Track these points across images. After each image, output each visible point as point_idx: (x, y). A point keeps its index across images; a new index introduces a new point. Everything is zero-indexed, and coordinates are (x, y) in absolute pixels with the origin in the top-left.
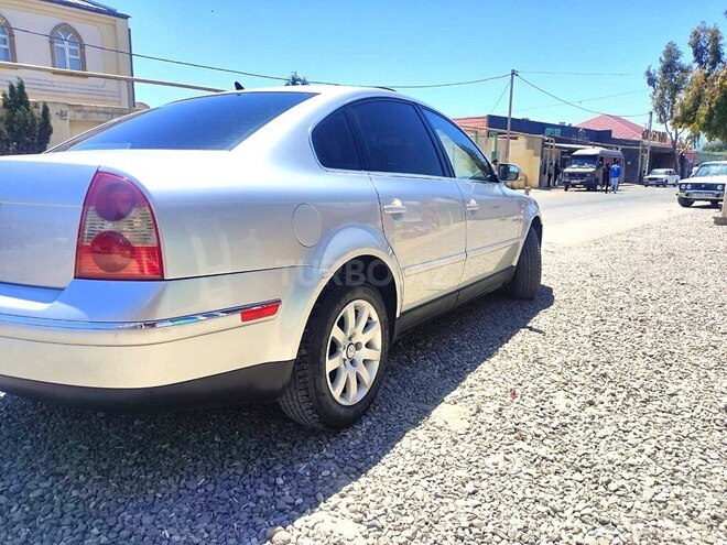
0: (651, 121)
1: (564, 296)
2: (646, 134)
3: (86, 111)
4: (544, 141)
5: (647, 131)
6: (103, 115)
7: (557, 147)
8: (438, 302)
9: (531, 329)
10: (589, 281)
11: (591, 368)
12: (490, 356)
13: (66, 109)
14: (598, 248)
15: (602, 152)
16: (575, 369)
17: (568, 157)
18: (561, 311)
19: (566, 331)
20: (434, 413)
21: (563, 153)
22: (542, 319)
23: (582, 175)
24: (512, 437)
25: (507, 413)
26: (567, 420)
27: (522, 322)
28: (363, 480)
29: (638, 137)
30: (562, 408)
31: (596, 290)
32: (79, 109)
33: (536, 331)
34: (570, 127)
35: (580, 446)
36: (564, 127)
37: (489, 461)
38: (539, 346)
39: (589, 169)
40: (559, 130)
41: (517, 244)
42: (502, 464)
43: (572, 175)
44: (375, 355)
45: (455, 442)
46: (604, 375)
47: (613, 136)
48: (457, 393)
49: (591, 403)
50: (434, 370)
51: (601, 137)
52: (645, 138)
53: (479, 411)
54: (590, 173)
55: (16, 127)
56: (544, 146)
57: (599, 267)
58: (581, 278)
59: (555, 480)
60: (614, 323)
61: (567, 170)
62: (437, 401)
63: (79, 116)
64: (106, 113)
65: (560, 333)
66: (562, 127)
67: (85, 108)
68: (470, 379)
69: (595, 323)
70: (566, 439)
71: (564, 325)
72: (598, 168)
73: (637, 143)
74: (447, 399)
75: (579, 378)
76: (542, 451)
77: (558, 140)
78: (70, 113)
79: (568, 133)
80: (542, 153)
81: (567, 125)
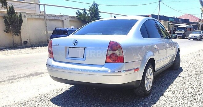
0: (201, 16)
1: (185, 69)
2: (200, 20)
3: (31, 15)
4: (169, 23)
5: (200, 19)
6: (37, 16)
7: (173, 25)
8: (161, 69)
9: (180, 76)
10: (191, 65)
11: (197, 85)
12: (173, 82)
13: (26, 14)
14: (190, 56)
15: (187, 27)
16: (193, 85)
17: (176, 28)
18: (186, 72)
19: (188, 77)
20: (164, 93)
21: (175, 27)
22: (181, 74)
23: (181, 34)
24: (184, 97)
25: (181, 93)
26: (194, 94)
27: (177, 75)
28: (155, 104)
29: (197, 21)
30: (193, 92)
31: (193, 67)
32: (29, 14)
33: (181, 77)
34: (176, 18)
35: (199, 98)
36: (175, 18)
37: (180, 101)
38: (183, 80)
39: (183, 32)
40: (173, 19)
41: (174, 56)
42: (183, 102)
43: (177, 34)
44: (151, 81)
45: (172, 98)
46: (200, 86)
47: (190, 21)
48: (168, 90)
49: (199, 91)
50: (160, 85)
51: (186, 21)
52: (200, 22)
53: (174, 93)
54: (183, 33)
55: (12, 21)
56: (169, 24)
57: (192, 62)
58: (188, 64)
59: (195, 104)
60: (200, 75)
61: (176, 32)
62: (164, 91)
63: (30, 17)
64: (37, 15)
65: (187, 77)
66: (174, 18)
67: (31, 14)
68: (170, 87)
69: (195, 75)
70: (195, 97)
71: (188, 76)
72: (185, 31)
73: (197, 23)
74: (166, 91)
75: (195, 86)
76: (191, 99)
77: (173, 23)
78: (27, 16)
79: (176, 20)
80: (168, 27)
81: (175, 17)
